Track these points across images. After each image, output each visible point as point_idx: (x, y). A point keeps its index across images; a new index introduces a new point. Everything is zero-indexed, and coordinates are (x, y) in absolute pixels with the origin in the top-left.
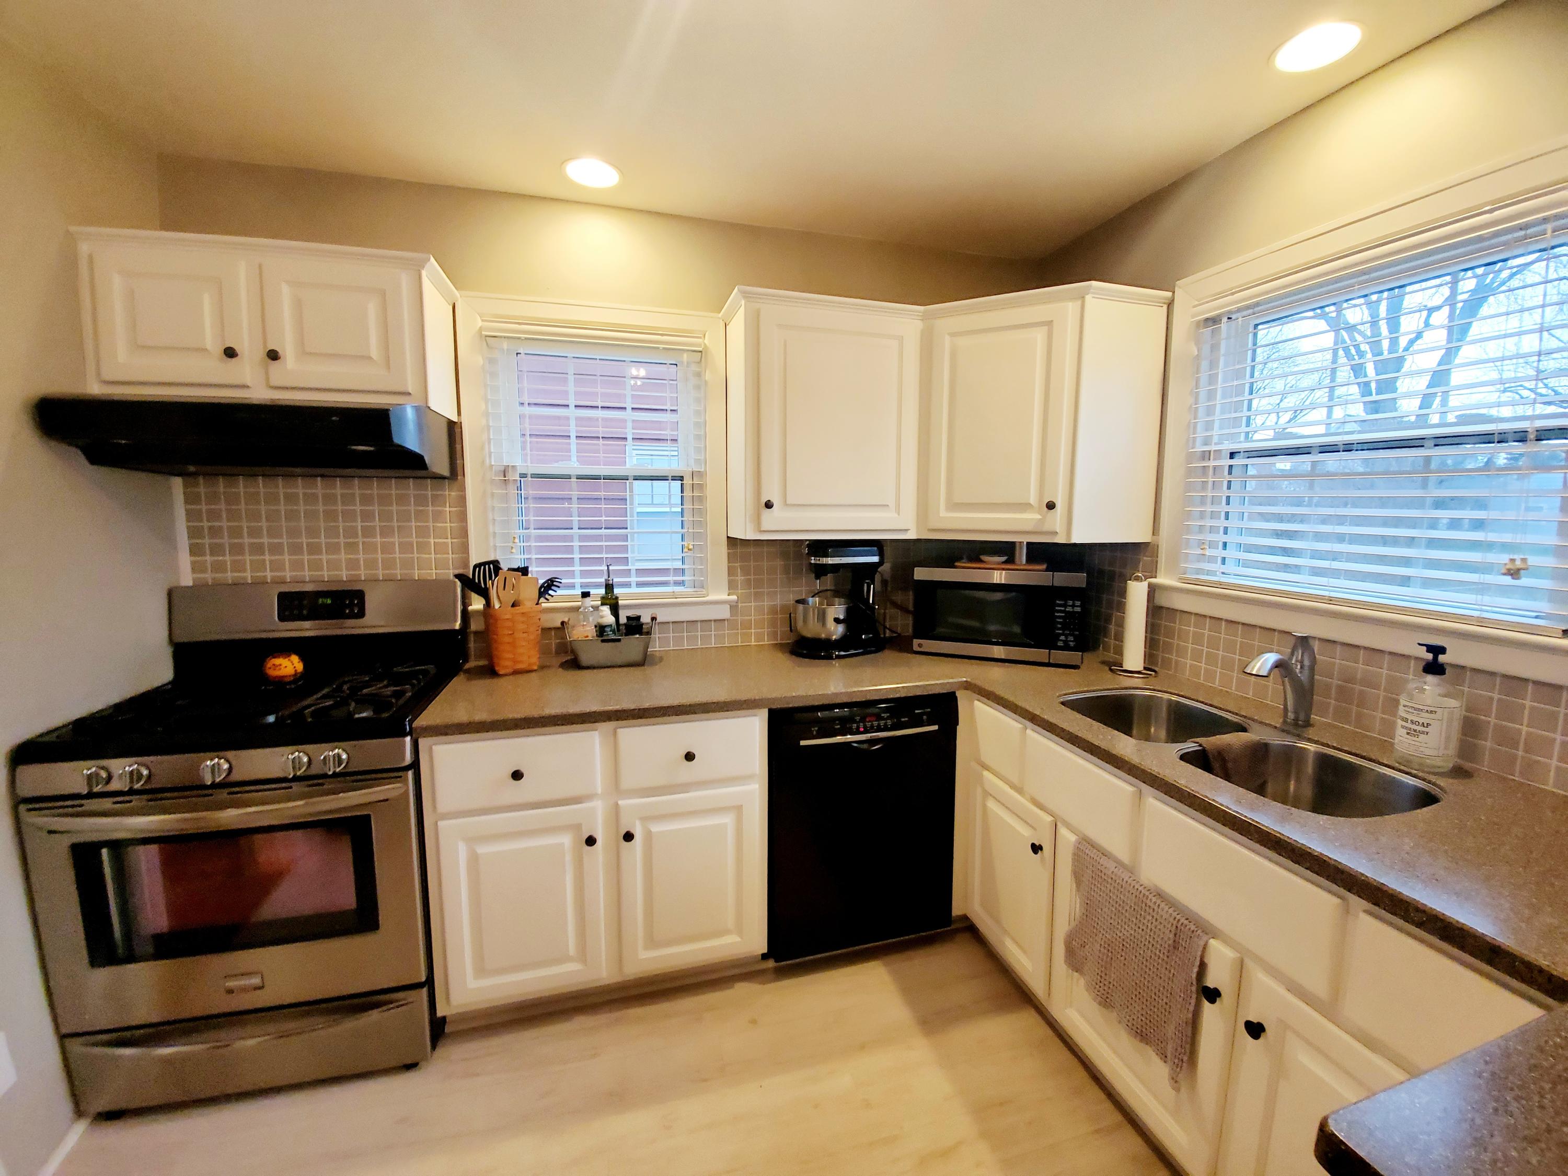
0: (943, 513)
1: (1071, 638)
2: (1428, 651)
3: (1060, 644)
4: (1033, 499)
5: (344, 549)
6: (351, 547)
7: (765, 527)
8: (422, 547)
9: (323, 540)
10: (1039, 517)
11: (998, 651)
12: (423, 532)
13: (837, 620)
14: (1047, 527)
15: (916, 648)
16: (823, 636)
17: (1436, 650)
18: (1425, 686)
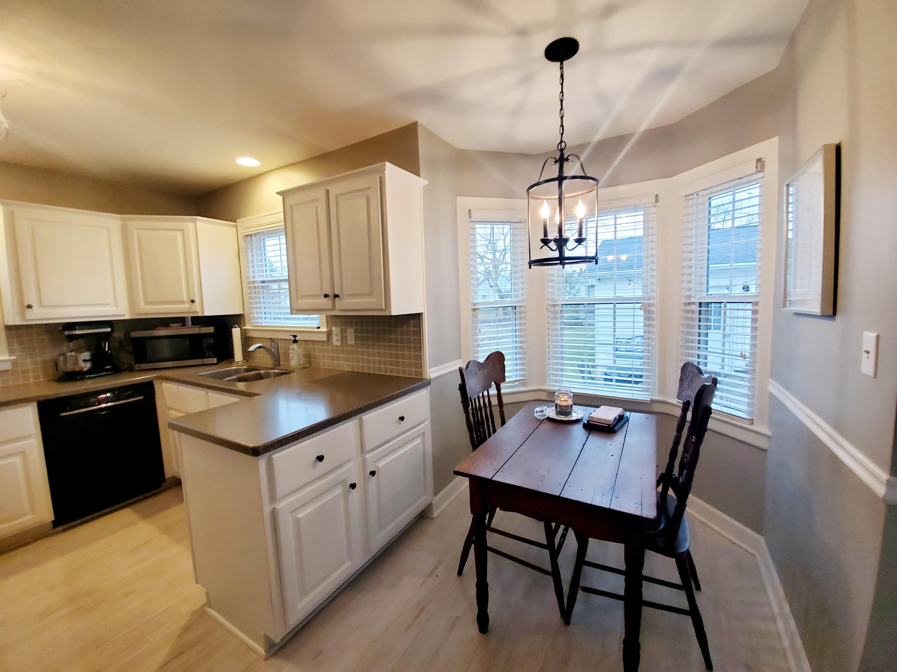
1: (211, 353)
2: (293, 337)
3: (207, 356)
4: (185, 299)
7: (27, 319)
10: (189, 306)
13: (85, 361)
14: (193, 310)
16: (78, 370)
17: (295, 336)
18: (294, 346)
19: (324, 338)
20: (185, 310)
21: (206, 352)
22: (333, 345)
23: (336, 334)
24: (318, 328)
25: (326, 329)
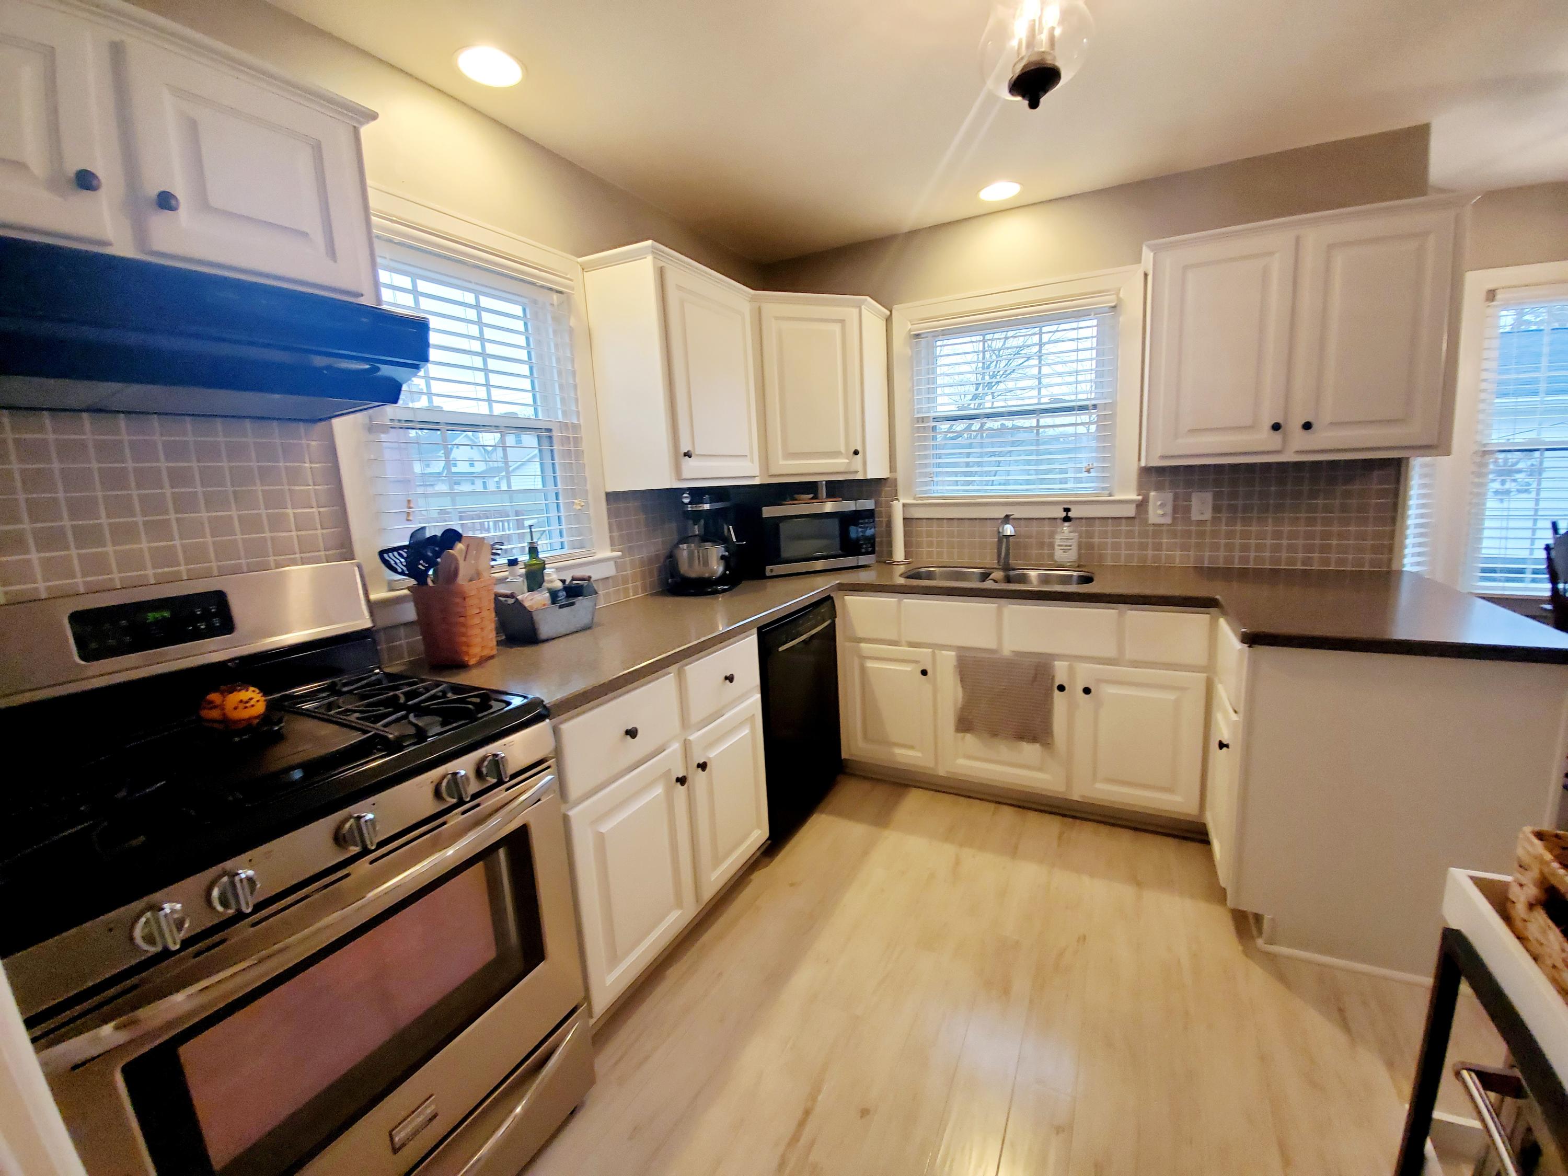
0: (781, 462)
1: (869, 546)
2: (1063, 512)
3: (863, 551)
4: (843, 450)
5: (146, 534)
6: (159, 529)
7: (685, 476)
8: (277, 523)
9: (104, 520)
10: (847, 461)
11: (819, 565)
12: (275, 501)
13: (718, 560)
14: (851, 468)
15: (768, 574)
16: (707, 575)
17: (1067, 510)
18: (1065, 528)
19: (1130, 511)
20: (842, 469)
21: (863, 544)
22: (1150, 522)
23: (1159, 503)
24: (1110, 495)
25: (1134, 496)
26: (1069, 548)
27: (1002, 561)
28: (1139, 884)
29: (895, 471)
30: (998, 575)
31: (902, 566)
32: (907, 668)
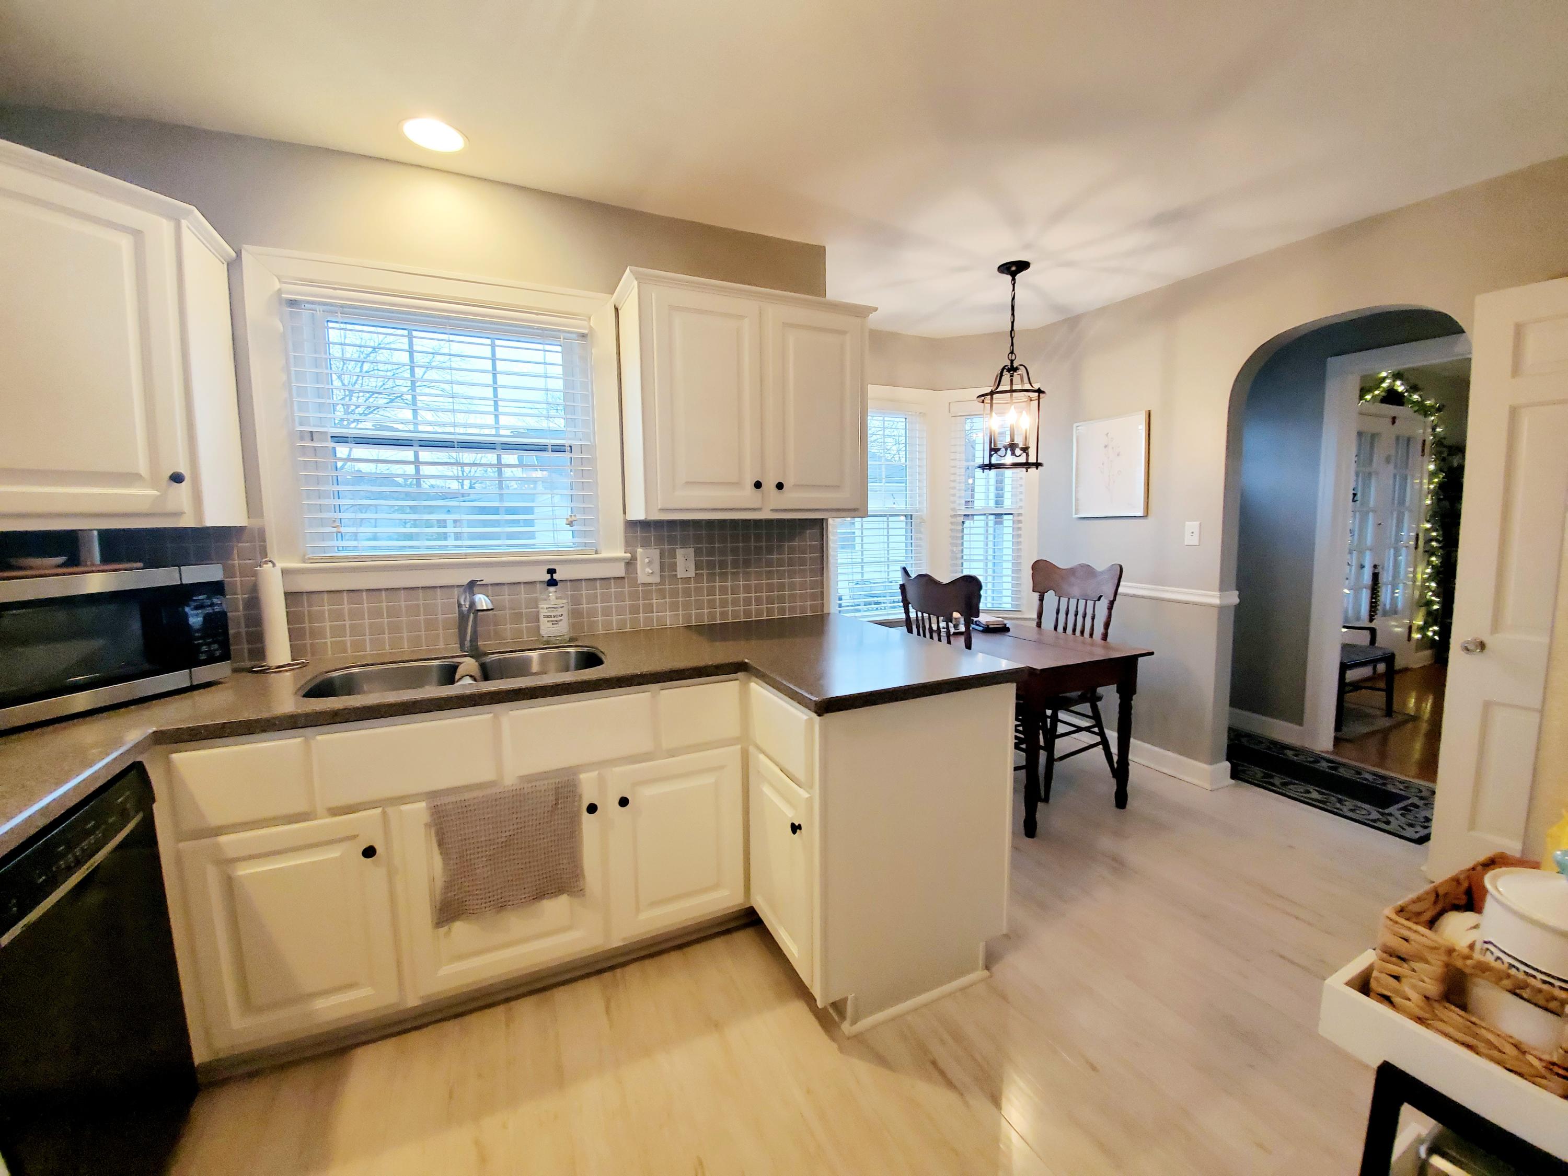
1: (215, 646)
3: (203, 656)
4: (143, 467)
10: (156, 493)
11: (81, 701)
14: (170, 507)
17: (551, 571)
18: (551, 595)
19: (619, 570)
20: (144, 507)
21: (200, 645)
22: (639, 582)
23: (647, 561)
24: (596, 553)
25: (620, 553)
26: (560, 618)
27: (467, 643)
28: (716, 1025)
29: (261, 515)
30: (469, 665)
31: (288, 674)
32: (333, 853)
